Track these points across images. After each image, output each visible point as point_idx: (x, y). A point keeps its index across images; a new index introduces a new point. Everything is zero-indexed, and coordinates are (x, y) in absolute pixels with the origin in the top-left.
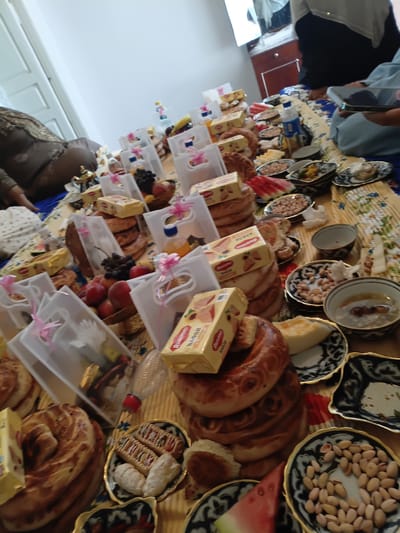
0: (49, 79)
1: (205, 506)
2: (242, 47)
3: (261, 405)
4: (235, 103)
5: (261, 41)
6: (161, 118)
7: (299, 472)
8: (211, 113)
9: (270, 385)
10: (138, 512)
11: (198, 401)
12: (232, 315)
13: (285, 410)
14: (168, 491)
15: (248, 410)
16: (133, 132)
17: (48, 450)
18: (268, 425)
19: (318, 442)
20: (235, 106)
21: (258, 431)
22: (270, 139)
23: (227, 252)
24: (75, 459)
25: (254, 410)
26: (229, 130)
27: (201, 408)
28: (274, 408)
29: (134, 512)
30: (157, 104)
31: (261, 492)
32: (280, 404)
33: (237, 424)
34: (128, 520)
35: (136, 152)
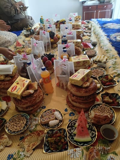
2: (80, 2)
3: (87, 97)
4: (78, 19)
5: (86, 2)
8: (72, 20)
9: (91, 94)
11: (74, 91)
12: (88, 76)
13: (91, 100)
15: (83, 97)
18: (86, 101)
20: (78, 20)
21: (84, 102)
22: (86, 33)
23: (79, 59)
25: (85, 97)
26: (76, 27)
27: (73, 92)
28: (89, 99)
32: (91, 99)
33: (80, 98)
35: (50, 26)
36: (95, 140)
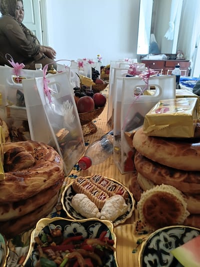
0: (42, 31)
1: (157, 238)
2: (139, 55)
5: (148, 56)
10: (95, 230)
17: (27, 162)
24: (50, 174)
29: (91, 229)
30: (98, 56)
34: (85, 234)
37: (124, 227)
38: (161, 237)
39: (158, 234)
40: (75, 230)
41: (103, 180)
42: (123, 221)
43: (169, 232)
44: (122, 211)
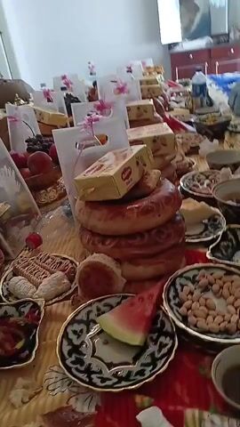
1: (89, 309)
3: (154, 232)
6: (91, 74)
7: (176, 290)
10: (26, 310)
12: (140, 163)
14: (57, 299)
15: (140, 234)
16: (66, 74)
19: (196, 272)
25: (146, 236)
28: (163, 237)
29: (22, 309)
30: (89, 64)
31: (142, 299)
33: (130, 242)
35: (67, 84)
36: (164, 368)
37: (62, 303)
38: (94, 308)
39: (90, 305)
40: (6, 312)
41: (49, 258)
42: (61, 298)
43: (103, 302)
44: (60, 288)
